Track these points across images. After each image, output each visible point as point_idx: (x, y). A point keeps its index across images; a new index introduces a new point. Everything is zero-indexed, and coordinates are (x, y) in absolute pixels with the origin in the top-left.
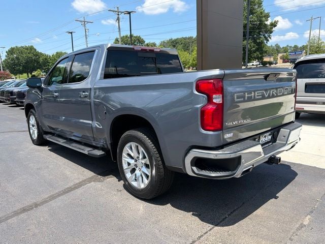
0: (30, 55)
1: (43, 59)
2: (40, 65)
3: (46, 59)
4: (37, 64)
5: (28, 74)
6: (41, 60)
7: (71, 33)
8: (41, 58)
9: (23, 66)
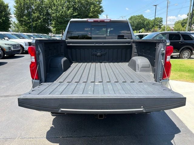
0: (140, 20)
1: (147, 22)
2: (144, 26)
3: (149, 22)
4: (143, 25)
5: (137, 31)
6: (145, 23)
7: (156, 6)
8: (146, 22)
9: (135, 26)
